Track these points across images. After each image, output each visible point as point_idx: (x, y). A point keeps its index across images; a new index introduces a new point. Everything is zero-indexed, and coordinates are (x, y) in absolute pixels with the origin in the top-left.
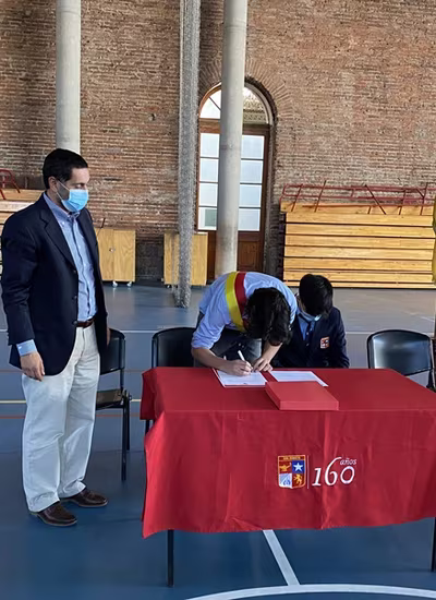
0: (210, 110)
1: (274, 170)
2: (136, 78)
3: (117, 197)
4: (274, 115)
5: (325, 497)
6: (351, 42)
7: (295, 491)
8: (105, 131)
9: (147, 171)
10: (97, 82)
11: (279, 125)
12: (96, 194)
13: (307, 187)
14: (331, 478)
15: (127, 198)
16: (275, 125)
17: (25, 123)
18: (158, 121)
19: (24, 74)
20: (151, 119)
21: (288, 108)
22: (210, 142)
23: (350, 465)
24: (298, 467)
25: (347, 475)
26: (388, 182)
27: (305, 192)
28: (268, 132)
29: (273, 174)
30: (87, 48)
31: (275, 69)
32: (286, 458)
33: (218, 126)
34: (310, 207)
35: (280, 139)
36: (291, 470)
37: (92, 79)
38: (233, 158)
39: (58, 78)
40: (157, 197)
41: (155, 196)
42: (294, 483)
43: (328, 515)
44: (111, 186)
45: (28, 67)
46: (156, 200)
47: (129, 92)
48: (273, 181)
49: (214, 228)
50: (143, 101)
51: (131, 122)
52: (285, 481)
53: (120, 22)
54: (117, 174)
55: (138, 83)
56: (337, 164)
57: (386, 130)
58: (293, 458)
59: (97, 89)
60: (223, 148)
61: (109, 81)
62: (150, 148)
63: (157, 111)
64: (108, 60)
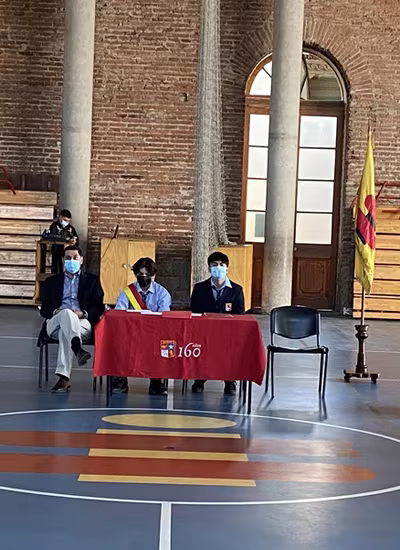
0: (260, 85)
1: (347, 163)
2: (164, 49)
3: (137, 199)
4: (348, 91)
5: (184, 362)
7: (170, 359)
8: (123, 116)
9: (176, 164)
10: (115, 54)
11: (352, 104)
12: (110, 195)
13: (392, 185)
14: (188, 353)
15: (150, 200)
16: (349, 103)
17: (24, 107)
18: (191, 101)
19: (25, 47)
20: (182, 99)
21: (366, 82)
22: (258, 126)
23: (197, 347)
24: (171, 347)
25: (197, 352)
27: (390, 192)
28: (339, 110)
29: (346, 168)
30: (104, 12)
31: (348, 33)
32: (165, 342)
34: (395, 212)
35: (354, 122)
36: (167, 348)
37: (109, 51)
38: (287, 150)
39: (67, 50)
40: (189, 198)
41: (185, 198)
42: (169, 355)
43: (186, 372)
44: (130, 186)
45: (31, 37)
46: (187, 202)
47: (156, 66)
48: (346, 177)
49: (261, 240)
50: (172, 78)
51: (157, 105)
52: (165, 354)
54: (136, 170)
55: (168, 54)
58: (168, 342)
59: (115, 64)
60: (273, 136)
61: (129, 53)
62: (180, 136)
63: (191, 90)
64: (129, 27)
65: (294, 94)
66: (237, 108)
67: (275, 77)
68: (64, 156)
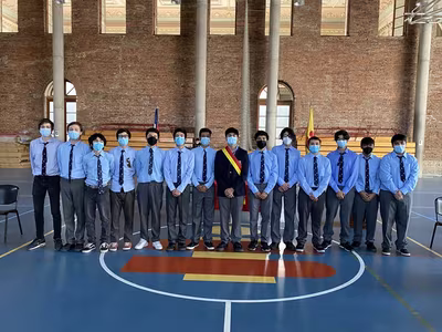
0: (263, 95)
1: (293, 121)
4: (293, 96)
6: (331, 61)
16: (294, 100)
18: (239, 101)
21: (299, 93)
22: (262, 110)
26: (351, 125)
28: (291, 103)
30: (209, 72)
31: (294, 76)
33: (266, 102)
35: (296, 107)
38: (273, 118)
39: (197, 85)
50: (233, 93)
53: (223, 60)
56: (324, 118)
57: (348, 101)
60: (268, 112)
62: (236, 113)
63: (239, 98)
64: (218, 76)
65: (275, 98)
66: (255, 103)
67: (268, 93)
68: (196, 121)
